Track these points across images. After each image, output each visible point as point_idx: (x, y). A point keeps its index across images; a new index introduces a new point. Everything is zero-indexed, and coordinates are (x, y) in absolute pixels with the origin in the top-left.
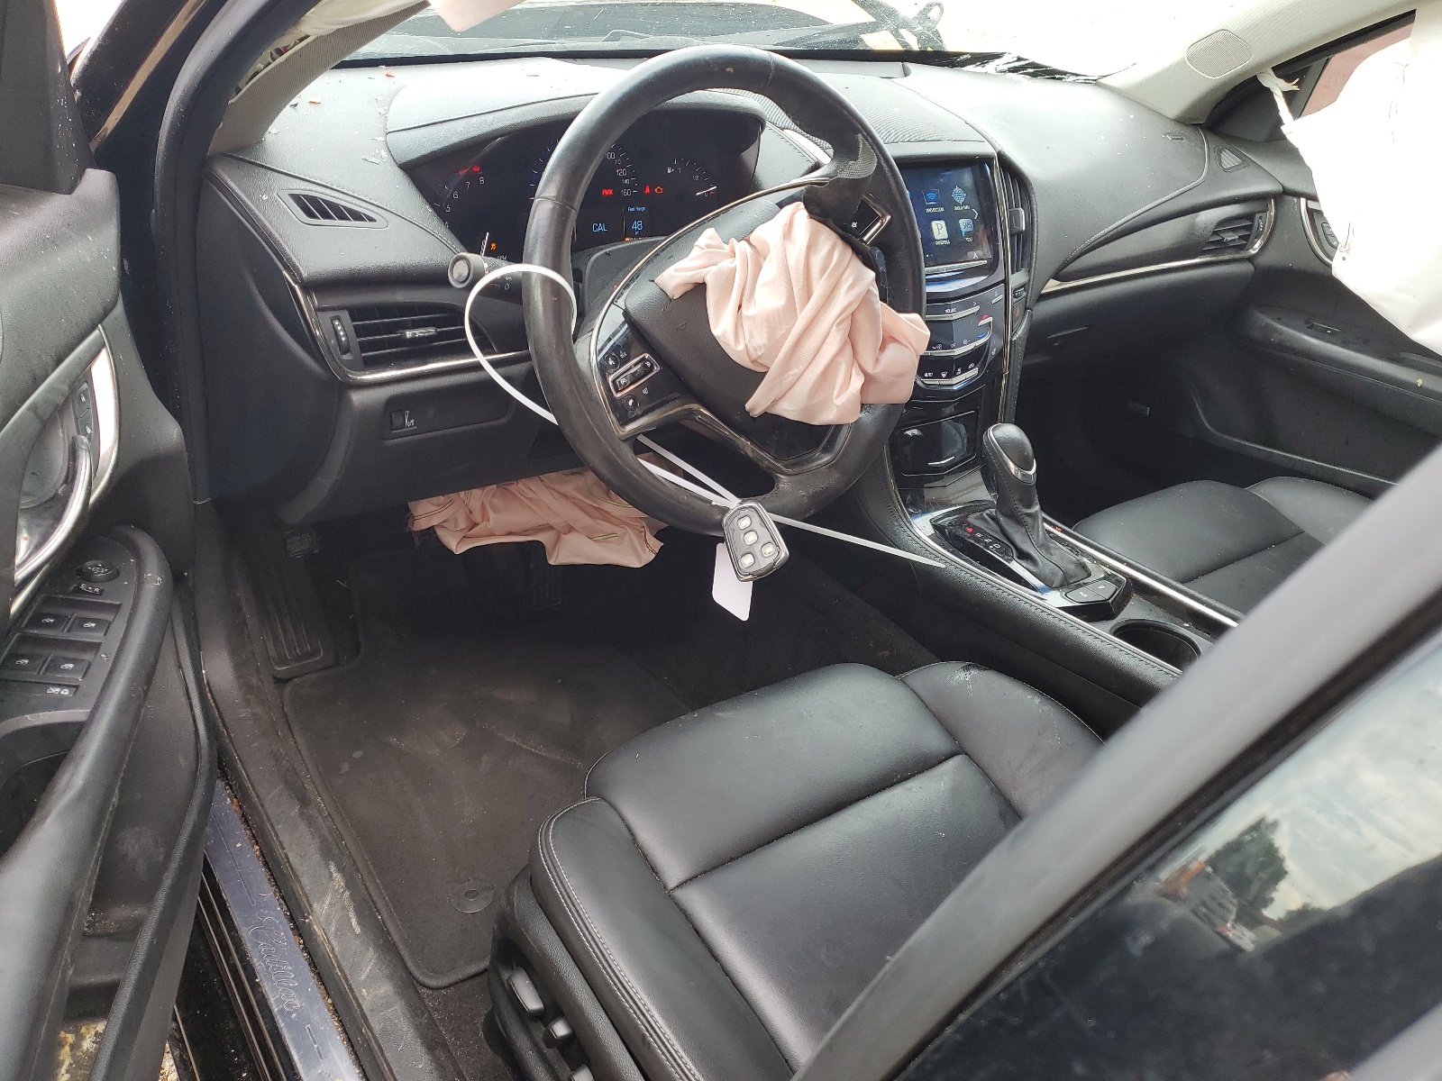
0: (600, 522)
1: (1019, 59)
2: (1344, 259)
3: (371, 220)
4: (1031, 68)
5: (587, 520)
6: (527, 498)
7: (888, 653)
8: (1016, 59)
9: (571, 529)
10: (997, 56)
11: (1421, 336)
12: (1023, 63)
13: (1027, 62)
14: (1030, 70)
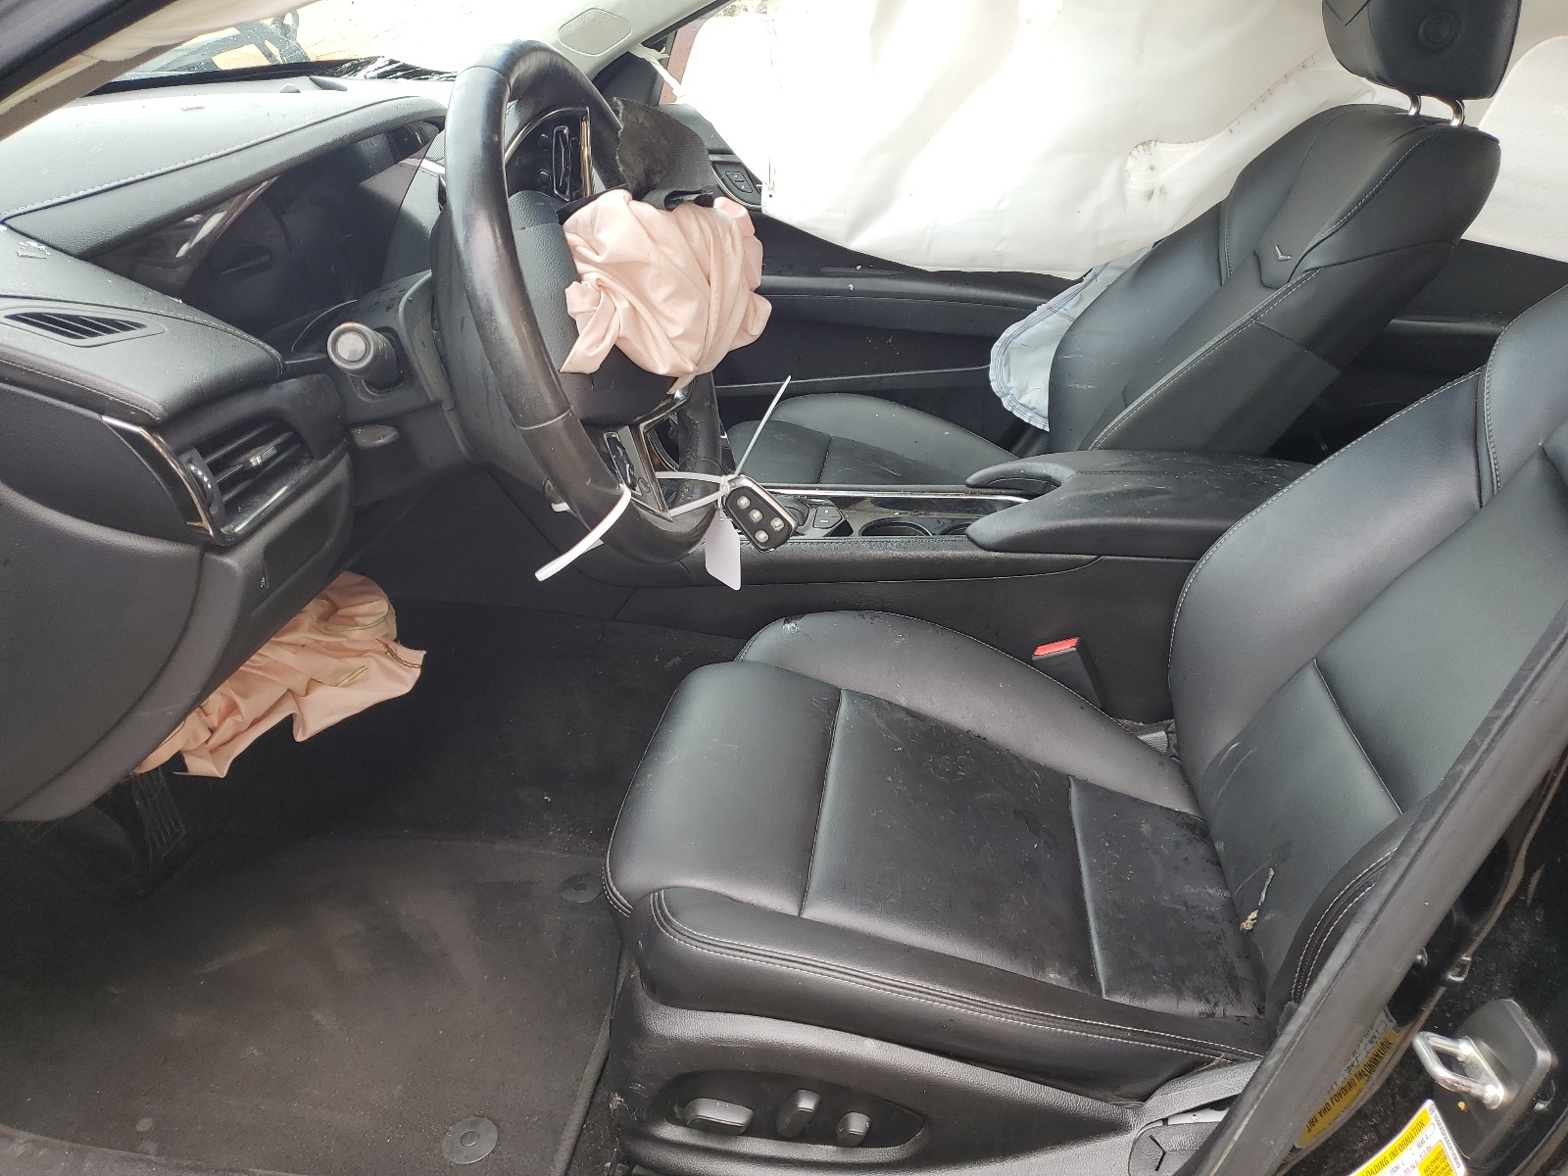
0: (347, 660)
1: (392, 62)
2: (771, 196)
3: (139, 326)
4: (400, 71)
5: (333, 663)
6: (259, 668)
7: (678, 659)
8: (387, 63)
9: (313, 683)
10: (369, 61)
11: (859, 244)
12: (394, 66)
13: (397, 65)
14: (399, 74)
